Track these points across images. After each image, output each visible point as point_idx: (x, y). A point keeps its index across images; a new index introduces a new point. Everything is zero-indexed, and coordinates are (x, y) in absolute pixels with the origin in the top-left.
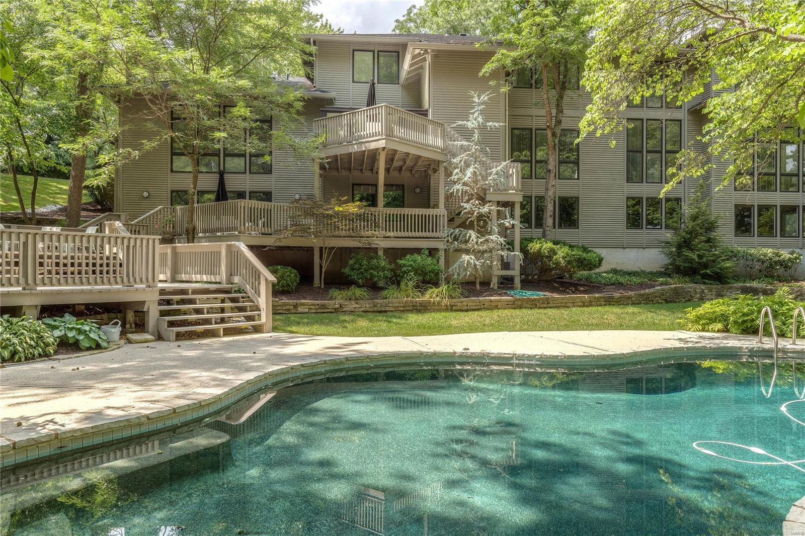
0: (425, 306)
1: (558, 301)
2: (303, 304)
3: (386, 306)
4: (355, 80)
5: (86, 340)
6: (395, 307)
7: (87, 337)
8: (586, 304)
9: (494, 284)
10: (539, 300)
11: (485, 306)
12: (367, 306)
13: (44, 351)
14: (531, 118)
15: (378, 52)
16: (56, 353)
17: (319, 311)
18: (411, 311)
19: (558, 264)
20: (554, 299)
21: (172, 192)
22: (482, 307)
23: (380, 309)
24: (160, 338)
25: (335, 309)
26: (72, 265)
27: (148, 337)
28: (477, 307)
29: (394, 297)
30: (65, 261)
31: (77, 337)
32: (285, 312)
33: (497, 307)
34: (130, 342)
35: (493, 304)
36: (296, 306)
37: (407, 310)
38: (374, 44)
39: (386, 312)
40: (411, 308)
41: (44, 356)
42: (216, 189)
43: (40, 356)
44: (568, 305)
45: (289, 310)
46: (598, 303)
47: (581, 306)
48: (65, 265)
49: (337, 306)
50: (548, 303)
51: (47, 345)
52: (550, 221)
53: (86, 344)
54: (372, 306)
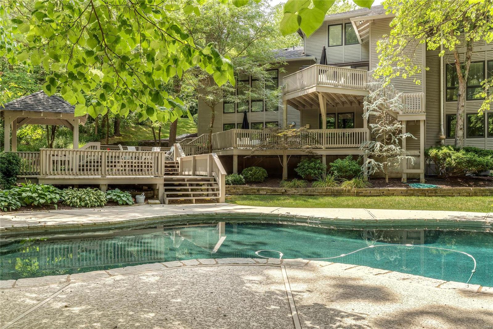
0: (340, 193)
1: (445, 192)
2: (263, 189)
3: (314, 192)
4: (330, 45)
5: (121, 201)
6: (319, 192)
7: (121, 199)
8: (471, 194)
9: (404, 179)
10: (428, 191)
11: (384, 194)
12: (302, 191)
13: (100, 204)
14: (463, 55)
15: (345, 24)
16: (105, 205)
17: (272, 193)
18: (331, 195)
19: (450, 164)
20: (441, 190)
21: (224, 125)
22: (382, 194)
23: (310, 194)
24: (163, 202)
25: (282, 193)
26: (138, 166)
27: (157, 201)
28: (378, 194)
29: (320, 186)
30: (135, 164)
31: (117, 199)
32: (252, 193)
33: (393, 194)
34: (148, 204)
35: (391, 192)
36: (258, 190)
37: (328, 195)
38: (342, 20)
39: (313, 195)
40: (330, 193)
41: (100, 206)
42: (242, 122)
43: (98, 206)
44: (454, 194)
45: (255, 192)
46: (484, 194)
47: (466, 196)
48: (135, 167)
49: (283, 191)
50: (436, 193)
51: (102, 201)
52: (460, 133)
53: (121, 203)
54: (305, 191)
